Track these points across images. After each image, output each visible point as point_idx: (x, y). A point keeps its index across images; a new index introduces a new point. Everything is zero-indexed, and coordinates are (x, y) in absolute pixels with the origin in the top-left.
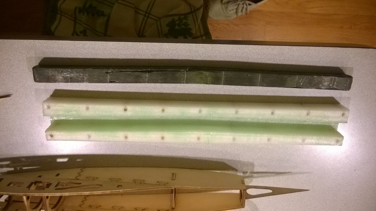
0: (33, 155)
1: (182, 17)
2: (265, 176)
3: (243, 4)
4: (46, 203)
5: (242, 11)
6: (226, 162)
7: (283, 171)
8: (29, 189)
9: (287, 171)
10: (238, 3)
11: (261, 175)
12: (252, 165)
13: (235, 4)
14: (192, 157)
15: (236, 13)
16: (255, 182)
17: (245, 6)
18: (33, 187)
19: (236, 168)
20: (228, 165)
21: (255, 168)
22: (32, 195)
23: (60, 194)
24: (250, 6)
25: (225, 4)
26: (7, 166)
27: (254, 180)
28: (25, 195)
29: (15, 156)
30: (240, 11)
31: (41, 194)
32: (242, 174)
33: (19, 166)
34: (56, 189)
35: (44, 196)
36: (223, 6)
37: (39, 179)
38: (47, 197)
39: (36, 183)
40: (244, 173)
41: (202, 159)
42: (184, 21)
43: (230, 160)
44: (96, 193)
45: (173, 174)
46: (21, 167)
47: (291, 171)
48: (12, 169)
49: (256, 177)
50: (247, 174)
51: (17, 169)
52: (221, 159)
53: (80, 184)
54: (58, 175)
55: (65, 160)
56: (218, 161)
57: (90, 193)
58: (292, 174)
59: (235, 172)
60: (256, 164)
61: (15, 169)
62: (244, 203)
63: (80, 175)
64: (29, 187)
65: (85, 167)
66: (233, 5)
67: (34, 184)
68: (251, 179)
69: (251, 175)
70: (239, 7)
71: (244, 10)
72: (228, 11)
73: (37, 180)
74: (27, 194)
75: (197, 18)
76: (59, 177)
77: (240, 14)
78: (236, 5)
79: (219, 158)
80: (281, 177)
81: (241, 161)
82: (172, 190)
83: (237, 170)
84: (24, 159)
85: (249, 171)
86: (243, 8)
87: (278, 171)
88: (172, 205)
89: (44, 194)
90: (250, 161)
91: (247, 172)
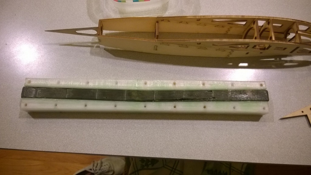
0: (266, 70)
1: (145, 167)
2: (81, 43)
3: (96, 170)
4: (257, 34)
5: (97, 165)
6: (114, 57)
7: (67, 46)
8: (270, 45)
9: (63, 46)
10: (100, 171)
11: (85, 44)
12: (92, 53)
13: (102, 171)
14: (141, 62)
15: (102, 163)
16: (90, 39)
17: (94, 168)
18: (267, 46)
19: (105, 51)
20: (112, 54)
21: (90, 50)
22: (267, 41)
23: (245, 40)
24: (90, 168)
25: (111, 171)
26: (286, 62)
27: (90, 41)
28: (273, 41)
29: (280, 69)
30: (99, 165)
31: (260, 42)
32: (101, 46)
33: (277, 61)
34: (249, 44)
35: (258, 39)
36: (112, 169)
37: (262, 51)
38: (256, 38)
39: (264, 49)
40: (99, 47)
41: (133, 60)
42: (144, 164)
43: (110, 58)
44: (218, 40)
45: (156, 50)
46: (276, 60)
47: (60, 46)
48: (283, 59)
49: (89, 43)
50: (96, 45)
51: (279, 59)
52: (117, 59)
53: (230, 47)
54: (247, 53)
55: (241, 65)
56: (119, 58)
57: (222, 40)
58: (59, 43)
59: (106, 48)
60: (89, 54)
61: (280, 59)
62: (100, 24)
63: (230, 53)
64: (269, 47)
65: (226, 58)
66: (105, 170)
67: (266, 48)
68: (93, 41)
69: (93, 45)
70: (100, 168)
71: (95, 165)
72: (108, 164)
73: (264, 51)
74: (271, 42)
75: (134, 166)
76: (246, 52)
77: (99, 162)
78: (102, 169)
79: (118, 61)
80: (68, 42)
81: (101, 57)
82: (157, 38)
83: (105, 49)
84: (273, 66)
85: (95, 48)
86: (96, 167)
87: (70, 47)
88: (158, 26)
89: (258, 42)
90: (93, 57)
91: (97, 47)
